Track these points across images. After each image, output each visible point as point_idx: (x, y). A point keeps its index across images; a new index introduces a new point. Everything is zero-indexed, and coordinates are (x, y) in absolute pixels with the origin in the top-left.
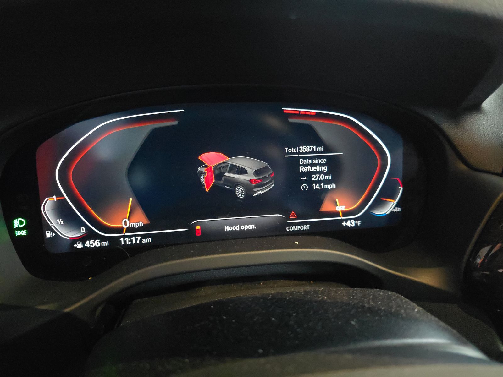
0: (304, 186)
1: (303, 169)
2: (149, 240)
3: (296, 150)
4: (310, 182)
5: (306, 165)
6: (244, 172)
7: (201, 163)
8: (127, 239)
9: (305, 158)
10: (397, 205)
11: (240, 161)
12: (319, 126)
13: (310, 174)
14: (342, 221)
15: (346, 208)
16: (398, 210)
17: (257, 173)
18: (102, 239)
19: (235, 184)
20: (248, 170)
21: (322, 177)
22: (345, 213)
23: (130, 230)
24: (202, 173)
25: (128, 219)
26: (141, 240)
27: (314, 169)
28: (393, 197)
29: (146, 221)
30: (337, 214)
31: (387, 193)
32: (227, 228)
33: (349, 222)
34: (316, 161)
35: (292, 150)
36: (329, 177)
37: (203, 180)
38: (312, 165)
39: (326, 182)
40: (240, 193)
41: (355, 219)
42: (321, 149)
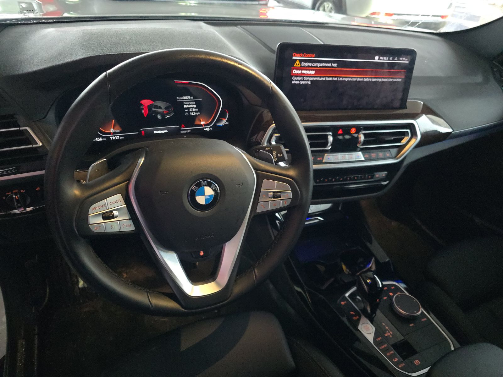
0: (187, 114)
1: (185, 106)
2: (123, 138)
3: (182, 98)
4: (189, 112)
5: (186, 105)
6: (160, 108)
7: (142, 105)
8: (113, 137)
9: (186, 102)
10: (227, 121)
11: (158, 103)
12: (191, 88)
13: (188, 108)
14: (204, 128)
15: (205, 123)
16: (227, 123)
17: (166, 108)
18: (103, 137)
19: (158, 113)
20: (162, 107)
21: (194, 110)
22: (205, 125)
23: (114, 133)
24: (142, 109)
25: (113, 129)
26: (119, 138)
27: (190, 106)
28: (225, 118)
29: (121, 130)
30: (201, 125)
31: (222, 116)
32: (155, 132)
33: (207, 128)
34: (191, 103)
35: (180, 98)
36: (197, 110)
37: (143, 112)
38: (189, 105)
39: (195, 112)
40: (159, 117)
41: (210, 127)
42: (192, 98)
